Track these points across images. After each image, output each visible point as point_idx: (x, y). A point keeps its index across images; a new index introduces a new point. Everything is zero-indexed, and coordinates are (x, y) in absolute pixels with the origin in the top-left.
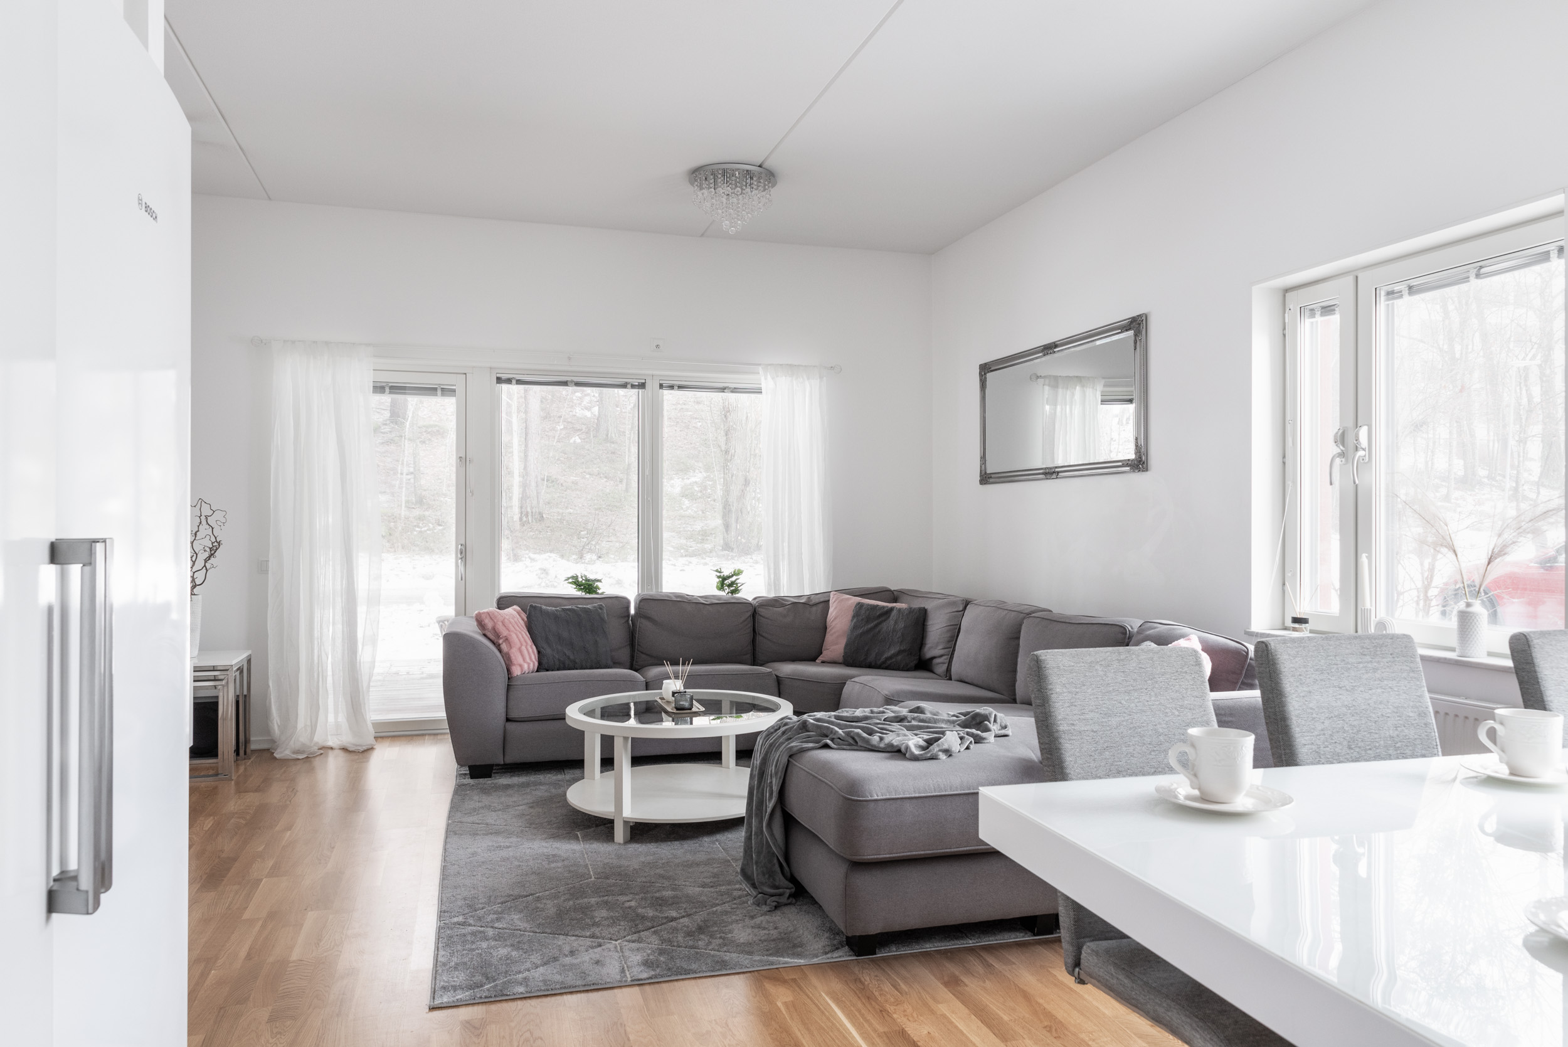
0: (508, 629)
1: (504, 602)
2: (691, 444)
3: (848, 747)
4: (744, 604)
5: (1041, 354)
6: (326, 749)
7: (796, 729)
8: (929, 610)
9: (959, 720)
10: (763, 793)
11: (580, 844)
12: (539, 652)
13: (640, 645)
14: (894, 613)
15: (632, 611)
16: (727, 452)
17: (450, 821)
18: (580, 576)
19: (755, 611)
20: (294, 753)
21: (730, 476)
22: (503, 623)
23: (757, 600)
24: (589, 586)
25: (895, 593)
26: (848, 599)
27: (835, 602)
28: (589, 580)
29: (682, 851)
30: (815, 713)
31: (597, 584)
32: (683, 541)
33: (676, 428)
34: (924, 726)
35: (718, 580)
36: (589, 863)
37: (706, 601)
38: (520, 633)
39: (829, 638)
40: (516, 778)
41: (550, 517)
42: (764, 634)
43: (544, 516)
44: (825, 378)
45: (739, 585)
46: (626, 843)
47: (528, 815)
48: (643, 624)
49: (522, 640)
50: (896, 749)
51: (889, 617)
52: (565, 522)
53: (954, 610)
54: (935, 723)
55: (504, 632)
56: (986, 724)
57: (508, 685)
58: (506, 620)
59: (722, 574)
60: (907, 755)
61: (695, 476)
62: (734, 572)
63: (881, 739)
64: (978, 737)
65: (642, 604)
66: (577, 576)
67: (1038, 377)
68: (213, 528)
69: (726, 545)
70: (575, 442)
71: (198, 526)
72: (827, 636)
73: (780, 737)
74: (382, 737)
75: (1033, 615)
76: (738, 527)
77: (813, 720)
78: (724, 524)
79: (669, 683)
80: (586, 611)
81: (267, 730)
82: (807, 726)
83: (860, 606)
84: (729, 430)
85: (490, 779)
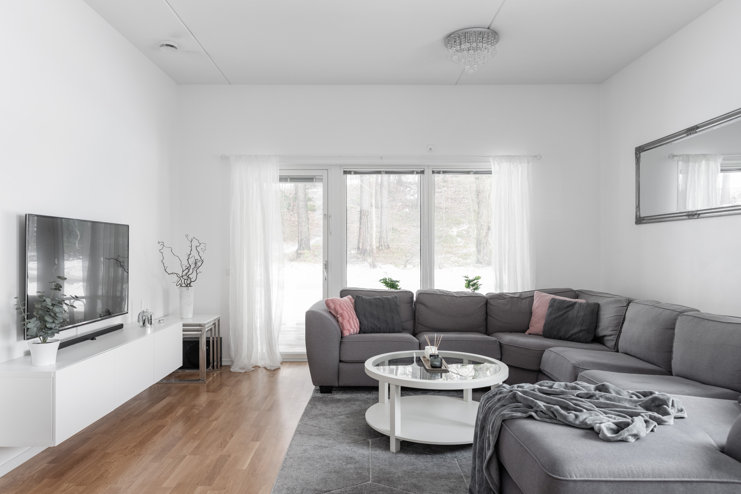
0: (342, 309)
1: (344, 293)
2: (462, 211)
3: (549, 420)
4: (480, 297)
5: (685, 135)
6: (257, 367)
7: (508, 399)
8: (601, 305)
9: (640, 401)
10: (483, 442)
11: (369, 450)
12: (360, 322)
13: (418, 320)
14: (577, 305)
15: (415, 299)
16: (478, 213)
17: (300, 423)
18: (387, 279)
19: (487, 301)
20: (241, 369)
21: (480, 226)
22: (340, 305)
23: (488, 295)
24: (392, 284)
25: (577, 292)
26: (546, 296)
27: (537, 297)
28: (392, 281)
29: (432, 464)
30: (523, 384)
31: (397, 283)
32: (457, 259)
33: (454, 203)
34: (610, 404)
35: (466, 282)
36: (371, 467)
37: (458, 295)
38: (349, 311)
39: (534, 319)
40: (345, 395)
41: (393, 247)
42: (492, 315)
43: (390, 246)
44: (531, 163)
45: (479, 285)
46: (397, 452)
47: (344, 423)
48: (420, 307)
49: (350, 315)
50: (589, 427)
51: (573, 308)
52: (399, 249)
53: (620, 306)
54: (619, 401)
55: (340, 311)
56: (665, 408)
57: (341, 341)
58: (342, 304)
59: (468, 279)
60: (600, 435)
61: (464, 226)
62: (476, 277)
63: (577, 417)
64: (660, 420)
65: (420, 296)
66: (386, 279)
67: (674, 156)
68: (199, 253)
69: (478, 261)
70: (406, 211)
71: (191, 252)
72: (532, 318)
73: (496, 403)
74: (286, 362)
75: (685, 313)
76: (485, 252)
77: (521, 392)
78: (477, 250)
79: (428, 349)
80: (388, 299)
81: (230, 356)
82: (516, 397)
83: (553, 300)
84: (480, 202)
85: (331, 394)
